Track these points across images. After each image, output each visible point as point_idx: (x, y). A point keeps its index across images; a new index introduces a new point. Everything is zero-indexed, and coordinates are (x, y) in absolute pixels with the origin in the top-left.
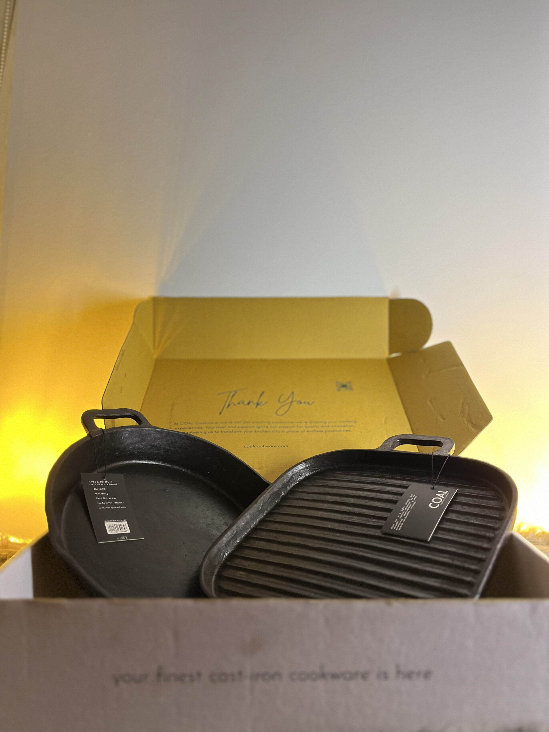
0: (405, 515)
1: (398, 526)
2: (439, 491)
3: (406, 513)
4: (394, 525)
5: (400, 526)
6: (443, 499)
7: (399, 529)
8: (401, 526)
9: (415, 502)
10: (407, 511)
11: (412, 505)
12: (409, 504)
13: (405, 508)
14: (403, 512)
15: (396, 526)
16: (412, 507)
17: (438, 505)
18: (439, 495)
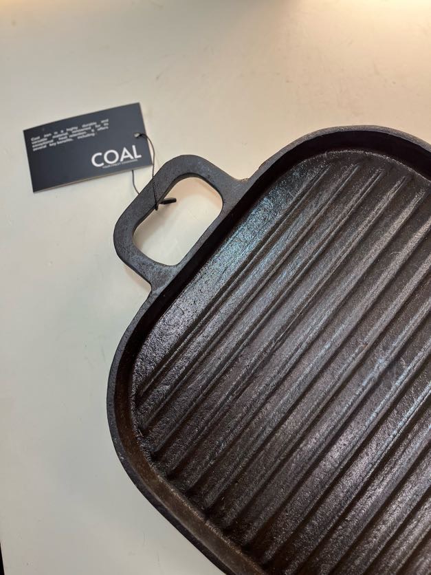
1: (39, 145)
2: (134, 147)
6: (119, 161)
7: (34, 150)
8: (40, 148)
9: (93, 135)
10: (71, 136)
11: (85, 135)
12: (87, 129)
13: (74, 130)
14: (66, 134)
15: (39, 141)
16: (81, 137)
17: (102, 164)
18: (125, 150)
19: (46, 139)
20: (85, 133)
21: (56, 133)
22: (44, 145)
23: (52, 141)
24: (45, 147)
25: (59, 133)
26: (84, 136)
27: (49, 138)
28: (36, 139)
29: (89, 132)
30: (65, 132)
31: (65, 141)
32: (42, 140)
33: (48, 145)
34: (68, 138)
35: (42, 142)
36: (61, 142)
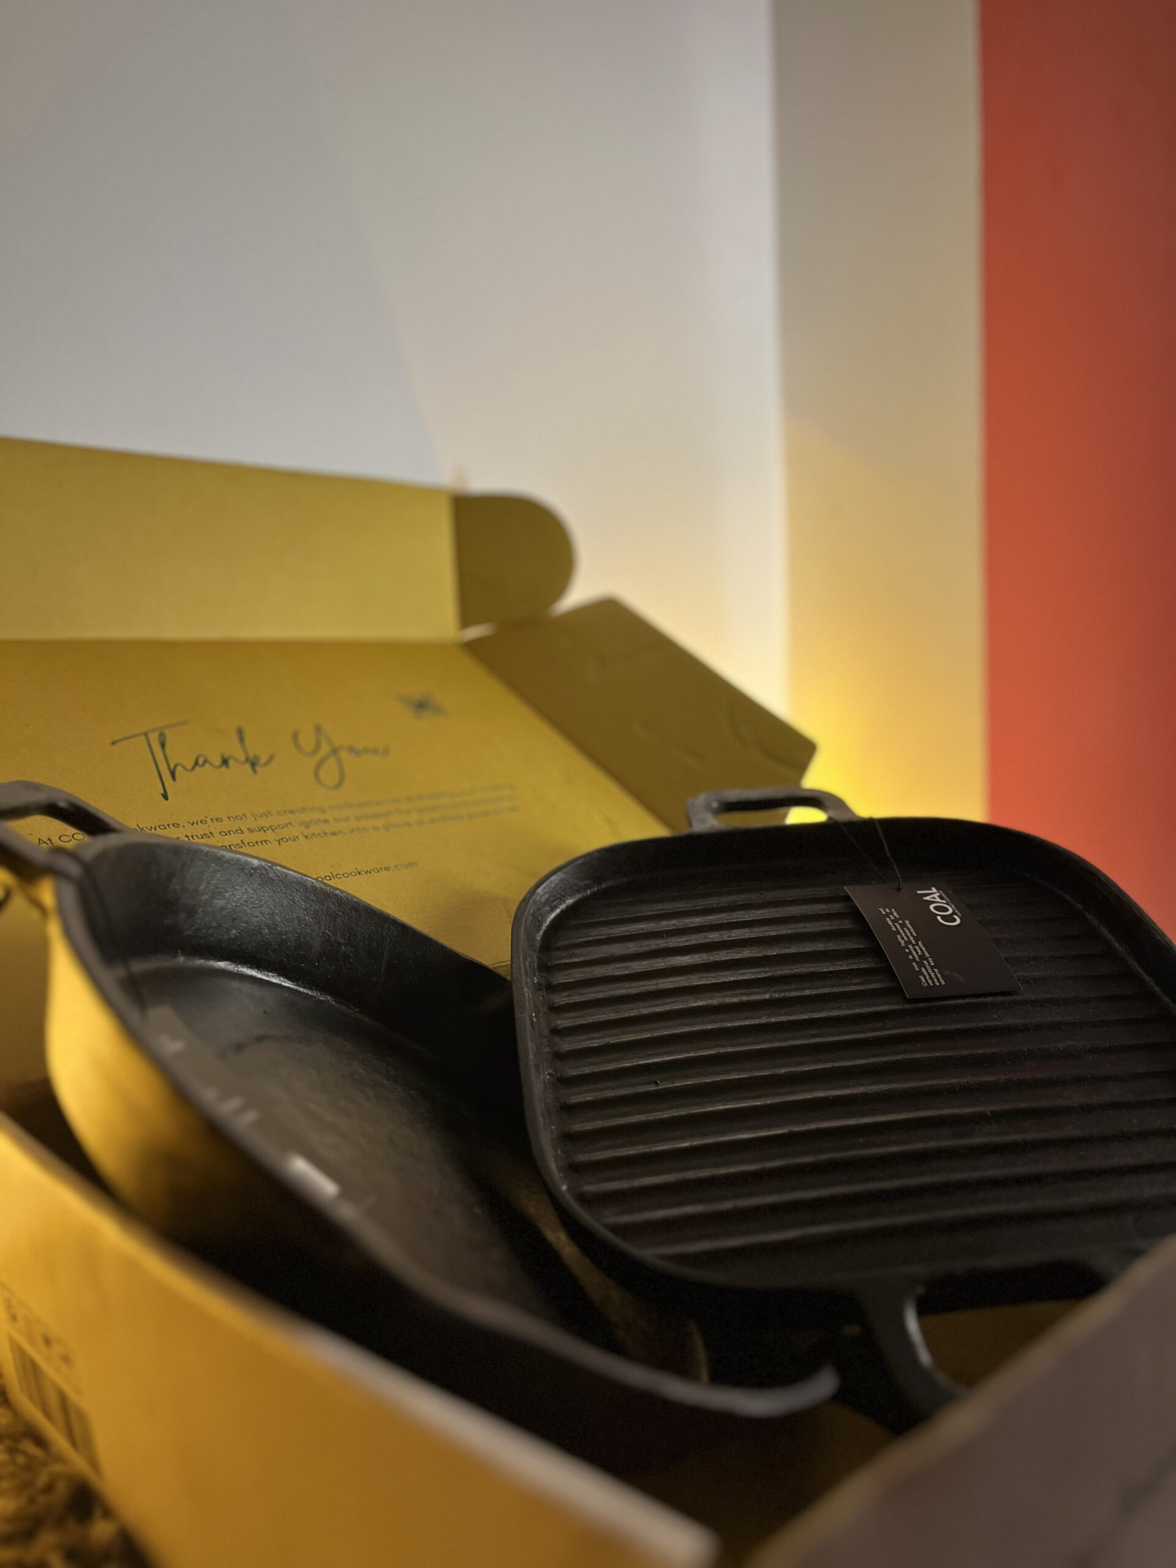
0: (919, 951)
1: (933, 976)
2: (919, 892)
3: (917, 948)
4: (922, 977)
5: (936, 975)
6: (947, 904)
7: (943, 983)
8: (939, 976)
9: (907, 922)
10: (913, 942)
11: (909, 929)
12: (899, 927)
13: (903, 938)
14: (910, 947)
15: (928, 977)
16: (914, 933)
17: (955, 916)
18: (927, 898)
19: (923, 970)
20: (906, 930)
21: (911, 957)
22: (934, 972)
23: (925, 962)
24: (936, 970)
25: (910, 953)
26: (912, 930)
27: (920, 965)
28: (924, 980)
29: (903, 926)
30: (909, 949)
31: (924, 949)
32: (926, 974)
33: (932, 967)
34: (917, 945)
35: (929, 973)
36: (927, 955)
